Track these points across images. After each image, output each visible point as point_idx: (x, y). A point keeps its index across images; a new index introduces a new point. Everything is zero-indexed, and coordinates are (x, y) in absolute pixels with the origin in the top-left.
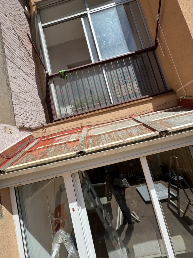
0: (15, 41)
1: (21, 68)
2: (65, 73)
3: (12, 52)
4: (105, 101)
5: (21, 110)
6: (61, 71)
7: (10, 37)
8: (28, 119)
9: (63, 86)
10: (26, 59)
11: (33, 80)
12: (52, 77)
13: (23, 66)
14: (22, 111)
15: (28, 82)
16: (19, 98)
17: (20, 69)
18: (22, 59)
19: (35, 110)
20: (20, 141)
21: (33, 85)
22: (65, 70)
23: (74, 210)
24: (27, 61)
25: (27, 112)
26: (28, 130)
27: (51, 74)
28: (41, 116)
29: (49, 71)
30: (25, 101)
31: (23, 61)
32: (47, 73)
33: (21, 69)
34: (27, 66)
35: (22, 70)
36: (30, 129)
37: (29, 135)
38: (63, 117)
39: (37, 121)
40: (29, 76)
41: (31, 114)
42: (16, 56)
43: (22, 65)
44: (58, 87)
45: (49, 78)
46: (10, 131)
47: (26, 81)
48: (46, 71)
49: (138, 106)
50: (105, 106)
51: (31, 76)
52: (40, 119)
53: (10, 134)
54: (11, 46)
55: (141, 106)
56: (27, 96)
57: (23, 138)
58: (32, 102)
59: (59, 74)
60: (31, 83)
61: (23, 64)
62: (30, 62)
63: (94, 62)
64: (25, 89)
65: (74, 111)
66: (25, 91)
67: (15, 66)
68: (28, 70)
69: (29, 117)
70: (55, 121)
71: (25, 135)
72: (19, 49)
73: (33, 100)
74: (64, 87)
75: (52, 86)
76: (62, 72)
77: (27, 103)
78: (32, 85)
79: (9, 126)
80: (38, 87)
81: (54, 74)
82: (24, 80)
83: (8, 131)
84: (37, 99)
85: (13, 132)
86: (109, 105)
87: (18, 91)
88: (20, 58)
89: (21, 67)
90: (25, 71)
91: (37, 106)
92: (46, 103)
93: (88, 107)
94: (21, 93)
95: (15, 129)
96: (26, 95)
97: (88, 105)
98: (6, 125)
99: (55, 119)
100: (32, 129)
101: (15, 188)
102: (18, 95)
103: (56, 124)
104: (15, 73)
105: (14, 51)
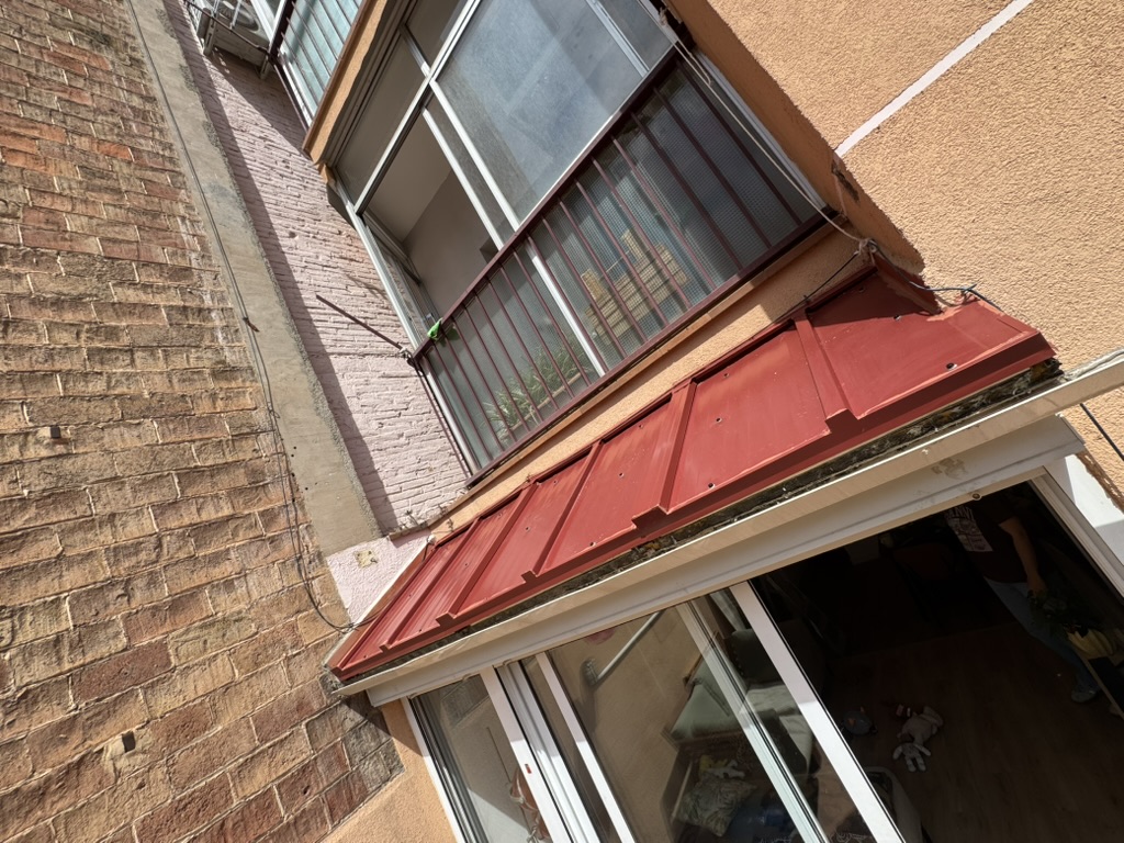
2: (441, 328)
5: (397, 474)
8: (424, 489)
10: (375, 309)
12: (423, 353)
14: (401, 476)
15: (397, 376)
16: (385, 444)
17: (364, 355)
22: (438, 322)
23: (529, 771)
24: (380, 313)
25: (417, 471)
26: (416, 532)
30: (403, 440)
33: (368, 355)
35: (372, 355)
37: (425, 544)
38: (485, 469)
41: (431, 470)
46: (371, 556)
53: (374, 566)
56: (405, 420)
63: (503, 245)
64: (395, 405)
66: (396, 410)
67: (350, 360)
69: (424, 481)
71: (413, 549)
72: (348, 297)
77: (408, 444)
79: (366, 545)
83: (366, 559)
85: (379, 557)
86: (593, 384)
95: (382, 547)
98: (357, 548)
100: (429, 524)
101: (410, 700)
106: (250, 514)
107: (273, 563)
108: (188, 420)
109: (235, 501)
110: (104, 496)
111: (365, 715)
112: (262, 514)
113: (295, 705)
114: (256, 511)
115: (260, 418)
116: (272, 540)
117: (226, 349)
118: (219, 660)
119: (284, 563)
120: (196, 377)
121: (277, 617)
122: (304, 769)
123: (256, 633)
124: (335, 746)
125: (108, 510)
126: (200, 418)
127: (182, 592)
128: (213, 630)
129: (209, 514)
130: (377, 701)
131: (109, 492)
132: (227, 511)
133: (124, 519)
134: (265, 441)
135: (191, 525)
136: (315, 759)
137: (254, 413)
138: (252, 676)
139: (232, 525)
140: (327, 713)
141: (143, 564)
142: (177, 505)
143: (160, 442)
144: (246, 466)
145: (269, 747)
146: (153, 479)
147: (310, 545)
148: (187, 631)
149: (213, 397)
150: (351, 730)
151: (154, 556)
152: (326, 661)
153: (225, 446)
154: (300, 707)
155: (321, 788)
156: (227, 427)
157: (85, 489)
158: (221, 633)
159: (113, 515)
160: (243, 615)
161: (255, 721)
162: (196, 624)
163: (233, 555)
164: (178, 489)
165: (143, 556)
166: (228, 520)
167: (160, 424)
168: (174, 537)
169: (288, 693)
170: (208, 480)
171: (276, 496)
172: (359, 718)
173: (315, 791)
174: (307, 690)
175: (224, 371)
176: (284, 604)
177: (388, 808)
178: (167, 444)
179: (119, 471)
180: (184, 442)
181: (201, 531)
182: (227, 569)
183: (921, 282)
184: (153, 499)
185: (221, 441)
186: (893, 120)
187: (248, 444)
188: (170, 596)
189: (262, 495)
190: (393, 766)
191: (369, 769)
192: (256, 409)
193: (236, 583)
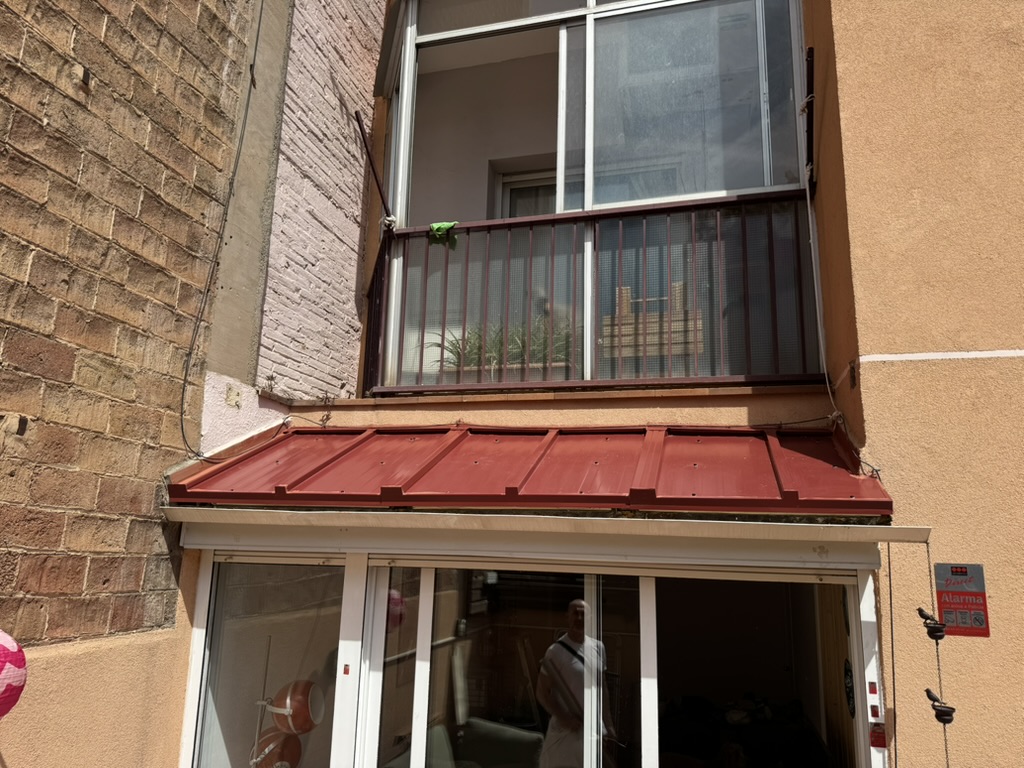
3: (296, 120)
5: (276, 329)
6: (436, 226)
7: (302, 69)
8: (290, 363)
9: (434, 272)
11: (341, 208)
14: (279, 334)
15: (320, 222)
16: (282, 289)
17: (306, 176)
18: (321, 137)
19: (319, 332)
20: (252, 437)
21: (335, 230)
22: (452, 224)
23: (346, 671)
25: (293, 339)
26: (281, 404)
30: (296, 296)
31: (326, 140)
33: (309, 178)
34: (332, 158)
35: (312, 181)
36: (288, 405)
37: (280, 421)
39: (317, 374)
40: (330, 198)
41: (304, 348)
42: (306, 130)
43: (316, 159)
46: (237, 399)
47: (316, 219)
48: (388, 215)
51: (340, 198)
53: (235, 409)
54: (298, 101)
56: (307, 276)
57: (263, 428)
58: (317, 300)
59: (431, 236)
64: (306, 253)
66: (305, 259)
67: (293, 172)
69: (294, 355)
70: (374, 395)
71: (269, 419)
73: (321, 290)
74: (435, 279)
75: (397, 265)
77: (299, 304)
78: (331, 232)
79: (238, 384)
81: (411, 230)
82: (310, 217)
83: (234, 398)
85: (243, 404)
87: (283, 261)
88: (316, 136)
89: (311, 167)
91: (328, 316)
94: (289, 270)
95: (249, 396)
96: (304, 275)
97: (500, 362)
98: (231, 380)
99: (375, 389)
100: (296, 404)
102: (280, 279)
103: (376, 407)
104: (289, 198)
105: (304, 118)
106: (175, 278)
107: (171, 342)
108: (173, 142)
109: (170, 255)
110: (91, 170)
111: (171, 551)
112: (184, 285)
113: (132, 495)
114: (181, 279)
115: (221, 182)
116: (179, 319)
117: (225, 88)
118: (102, 404)
119: (177, 349)
120: (193, 99)
121: (153, 398)
122: (113, 561)
123: (134, 402)
124: (140, 559)
125: (88, 188)
126: (180, 146)
127: (103, 315)
128: (109, 371)
129: (148, 253)
130: (188, 542)
131: (95, 170)
132: (161, 261)
133: (94, 206)
134: (213, 210)
135: (133, 253)
136: (123, 559)
137: (218, 174)
138: (116, 439)
139: (159, 277)
140: (146, 522)
141: (89, 263)
142: (132, 224)
143: (146, 148)
144: (190, 226)
145: (101, 519)
146: (127, 183)
147: (201, 347)
148: (92, 357)
149: (198, 130)
150: (157, 555)
151: (99, 261)
152: (169, 473)
153: (185, 192)
154: (134, 500)
155: (116, 589)
156: (195, 173)
157: (82, 152)
158: (112, 379)
159: (89, 195)
160: (132, 375)
161: (102, 484)
162: (100, 355)
163: (148, 308)
164: (140, 208)
165: (92, 254)
166: (158, 271)
167: (152, 128)
168: (119, 255)
169: (132, 479)
170: (161, 216)
171: (198, 274)
172: (165, 549)
173: (111, 588)
174: (146, 488)
175: (215, 112)
176: (163, 391)
177: (152, 649)
178: (150, 154)
179: (110, 154)
180: (161, 162)
181: (140, 265)
182: (138, 319)
183: (858, 454)
184: (119, 205)
185: (184, 184)
186: (892, 363)
187: (200, 202)
188: (94, 311)
189: (188, 265)
190: (168, 619)
191: (153, 604)
192: (220, 171)
193: (139, 339)
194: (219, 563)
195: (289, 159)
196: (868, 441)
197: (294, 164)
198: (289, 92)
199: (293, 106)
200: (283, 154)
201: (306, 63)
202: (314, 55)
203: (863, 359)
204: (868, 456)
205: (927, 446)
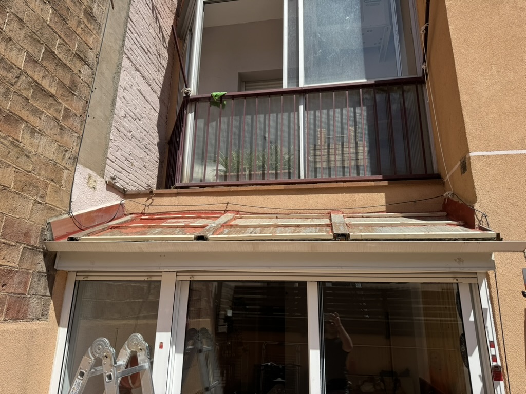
0: (145, 17)
1: (140, 69)
2: (222, 97)
3: (134, 39)
4: (289, 169)
5: (117, 151)
6: (214, 94)
7: (138, 12)
8: (124, 172)
9: (213, 121)
10: (155, 50)
11: (156, 93)
12: (196, 100)
13: (145, 65)
14: (118, 154)
15: (144, 97)
16: (121, 129)
17: (137, 70)
18: (147, 51)
19: (141, 158)
20: (102, 208)
21: (152, 103)
22: (224, 93)
23: (161, 347)
24: (155, 55)
25: (126, 159)
26: (119, 191)
27: (195, 95)
28: (150, 173)
29: (193, 90)
30: (129, 135)
31: (149, 54)
32: (188, 93)
33: (139, 71)
34: (152, 64)
35: (141, 74)
36: (124, 193)
37: (119, 202)
38: (194, 183)
39: (139, 181)
40: (150, 85)
41: (132, 165)
42: (139, 45)
43: (143, 62)
44: (201, 122)
45: (188, 101)
46: (94, 184)
47: (142, 95)
48: (187, 87)
49: (354, 194)
50: (285, 179)
51: (154, 85)
52: (145, 180)
53: (93, 190)
54: (135, 28)
55: (361, 195)
56: (136, 125)
57: (109, 204)
58: (141, 140)
59: (210, 99)
60: (149, 99)
61: (145, 60)
62: (159, 56)
63: (286, 87)
64: (136, 112)
65: (221, 176)
66: (135, 115)
67: (131, 66)
68: (151, 73)
69: (127, 168)
70: (176, 188)
71: (112, 200)
72: (148, 31)
73: (143, 135)
74: (212, 125)
75: (190, 117)
76: (216, 96)
77: (131, 140)
78: (150, 104)
79: (95, 175)
80: (160, 110)
81: (200, 96)
82: (139, 93)
83: (92, 183)
84: (152, 134)
85: (97, 187)
86: (294, 179)
87: (123, 113)
88: (144, 50)
89: (140, 66)
90: (146, 74)
91: (146, 150)
92: (167, 146)
93: (250, 176)
94: (126, 119)
95: (101, 184)
96: (134, 124)
97: (250, 171)
98: (91, 172)
99: (177, 184)
100: (128, 193)
101: (76, 281)
102: (121, 123)
103: (177, 195)
104: (128, 80)
105: (138, 38)
106: (61, 103)
107: (56, 141)
108: (64, 24)
109: (59, 89)
110: (13, 25)
111: (48, 271)
112: (66, 109)
113: (25, 231)
114: (64, 105)
115: (91, 56)
116: (62, 128)
117: (96, 4)
118: (9, 169)
119: (60, 146)
120: (78, 4)
121: (43, 173)
122: (10, 272)
123: (30, 172)
124: (28, 273)
125: (10, 34)
126: (69, 28)
127: (14, 114)
128: (15, 150)
129: (45, 83)
130: (60, 265)
131: (15, 25)
132: (53, 90)
133: (13, 46)
134: (85, 70)
135: (36, 81)
136: (17, 272)
137: (90, 50)
138: (17, 193)
139: (51, 100)
140: (34, 249)
141: (7, 80)
142: (36, 64)
143: (48, 22)
144: (72, 76)
145: (4, 243)
146: (35, 39)
147: (75, 148)
148: (5, 138)
149: (79, 22)
150: (39, 272)
151: (14, 81)
152: (50, 221)
153: (70, 55)
154: (26, 235)
155: (10, 291)
156: (76, 46)
157: (7, 12)
158: (17, 155)
159: (10, 39)
160: (30, 155)
161: (6, 221)
162: (11, 139)
163: (43, 117)
164: (42, 56)
165: (10, 75)
166: (51, 96)
167: (53, 13)
168: (26, 80)
169: (26, 220)
170: (54, 65)
171: (76, 106)
172: (44, 270)
173: (7, 290)
174: (34, 228)
175: (89, 14)
176: (49, 169)
177: (32, 334)
178: (50, 27)
179: (25, 19)
180: (56, 33)
181: (40, 90)
182: (36, 122)
184: (29, 50)
185: (70, 50)
187: (79, 63)
188: (9, 110)
189: (70, 98)
190: (44, 315)
191: (34, 304)
192: (91, 49)
193: (36, 134)
194: (79, 281)
195: (129, 58)
196: (478, 200)
197: (132, 62)
198: (131, 22)
199: (132, 30)
200: (126, 54)
201: (140, 9)
202: (145, 7)
203: (471, 154)
204: (478, 208)
205: (512, 202)
